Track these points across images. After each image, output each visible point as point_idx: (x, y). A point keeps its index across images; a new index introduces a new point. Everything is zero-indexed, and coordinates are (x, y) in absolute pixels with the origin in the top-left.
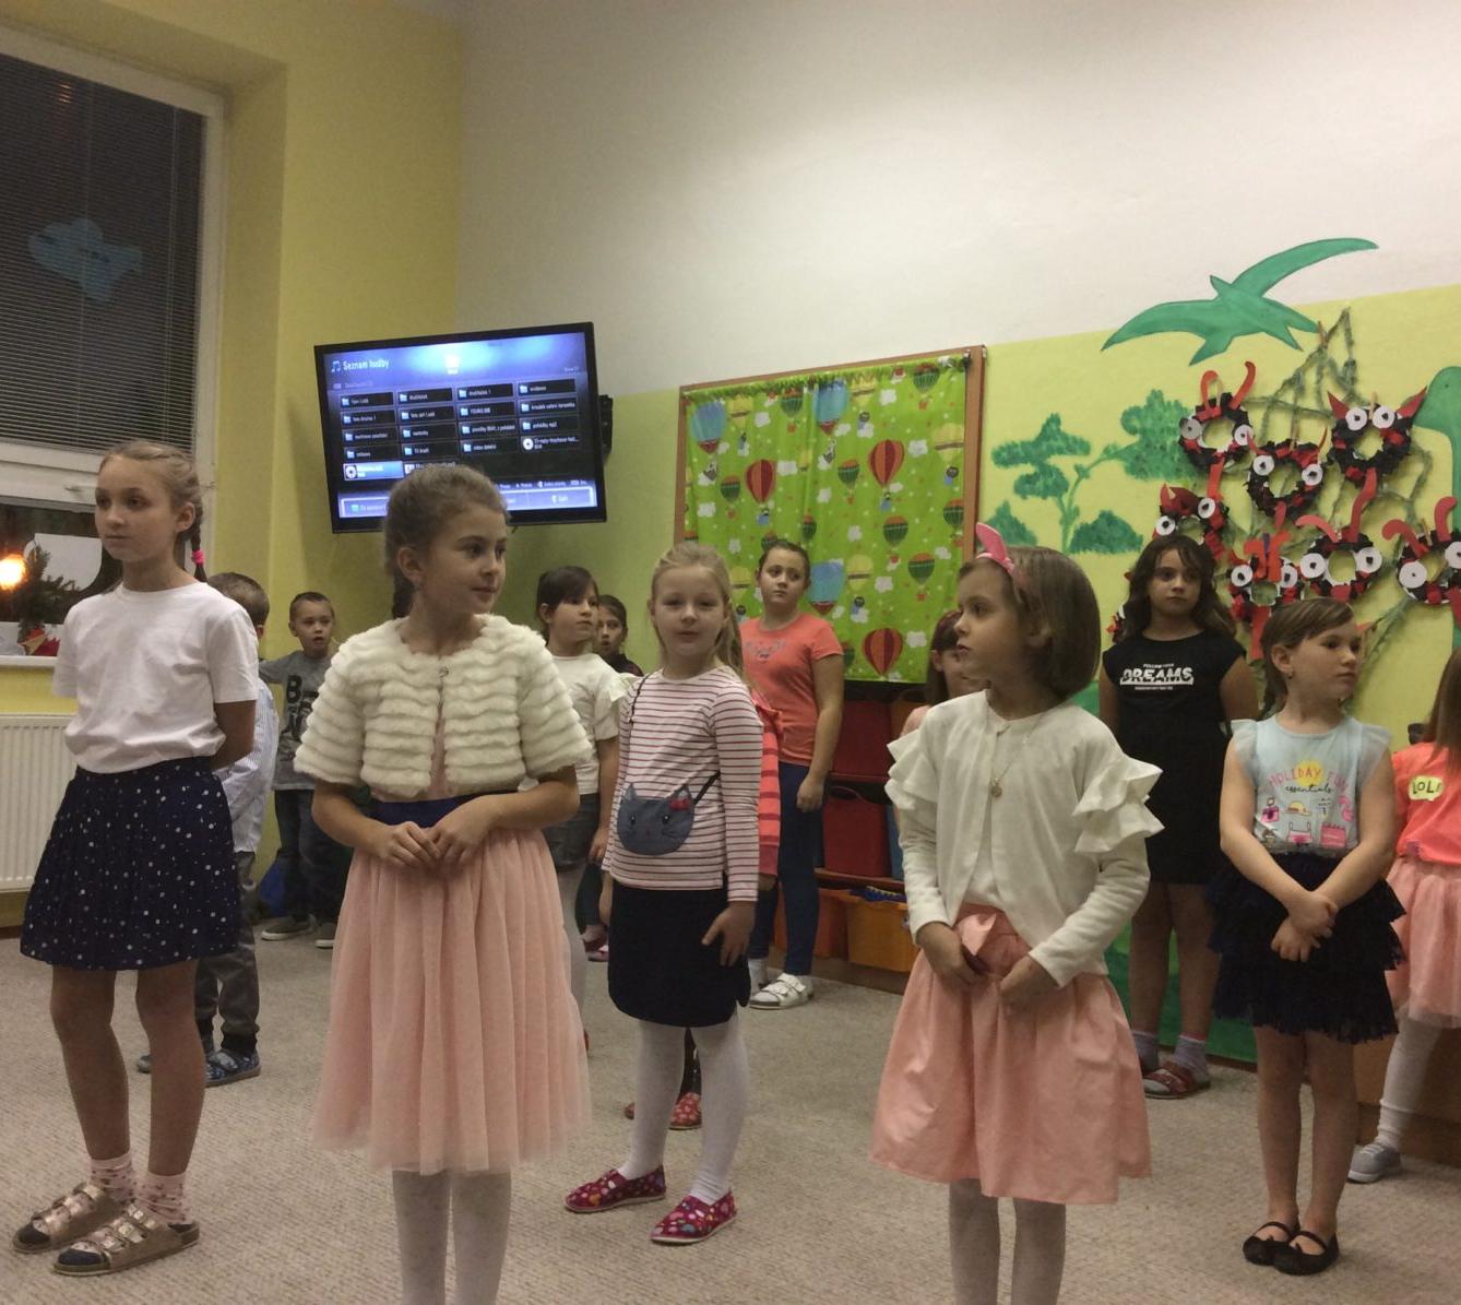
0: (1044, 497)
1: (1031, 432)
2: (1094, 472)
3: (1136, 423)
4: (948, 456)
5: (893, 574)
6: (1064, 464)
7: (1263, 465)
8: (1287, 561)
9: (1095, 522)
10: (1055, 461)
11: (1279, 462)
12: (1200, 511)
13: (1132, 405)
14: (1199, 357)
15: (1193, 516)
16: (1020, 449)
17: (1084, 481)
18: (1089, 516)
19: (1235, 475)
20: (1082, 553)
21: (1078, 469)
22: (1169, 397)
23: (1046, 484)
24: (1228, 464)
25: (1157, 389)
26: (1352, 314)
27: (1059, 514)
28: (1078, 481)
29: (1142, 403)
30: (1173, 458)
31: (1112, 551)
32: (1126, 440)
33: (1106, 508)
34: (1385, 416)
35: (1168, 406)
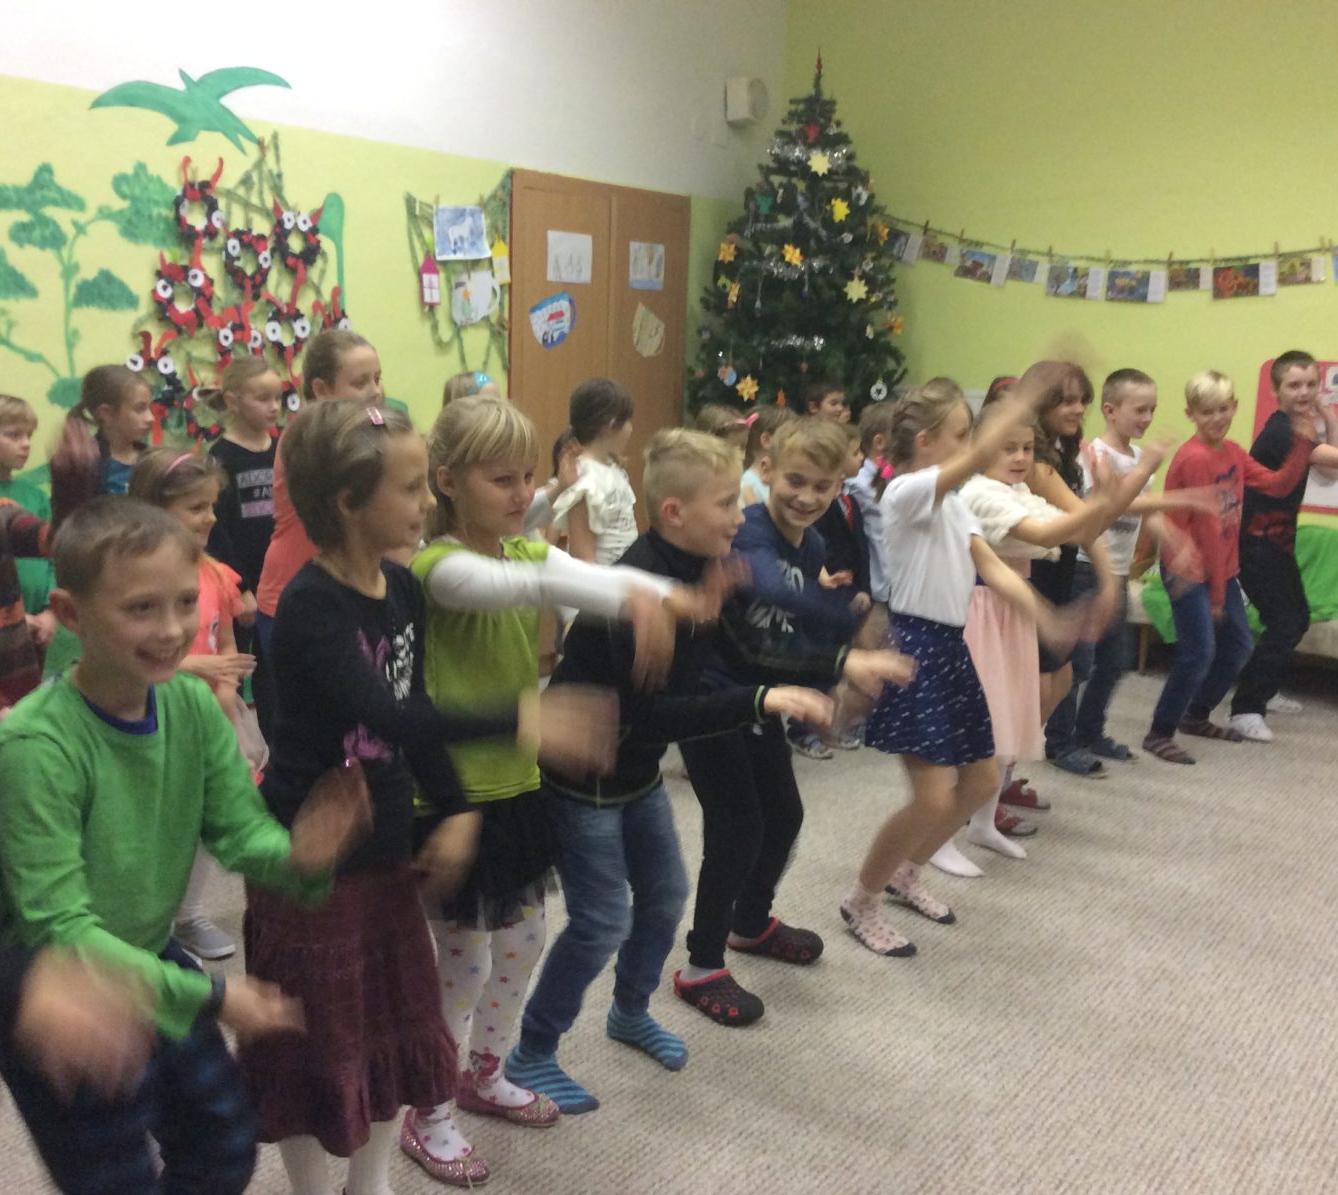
0: (42, 248)
1: (23, 176)
2: (90, 229)
3: (125, 189)
6: (62, 217)
7: (234, 248)
8: (253, 326)
9: (95, 283)
10: (50, 211)
11: (243, 245)
12: (190, 279)
13: (123, 171)
14: (175, 140)
15: (184, 283)
16: (12, 194)
17: (81, 239)
18: (89, 273)
19: (211, 251)
20: (84, 309)
21: (75, 224)
22: (152, 170)
23: (41, 234)
24: (205, 241)
25: (142, 161)
26: (281, 137)
27: (59, 268)
28: (75, 238)
29: (130, 171)
30: (158, 228)
31: (112, 308)
32: (119, 204)
33: (105, 266)
34: (305, 222)
35: (151, 179)
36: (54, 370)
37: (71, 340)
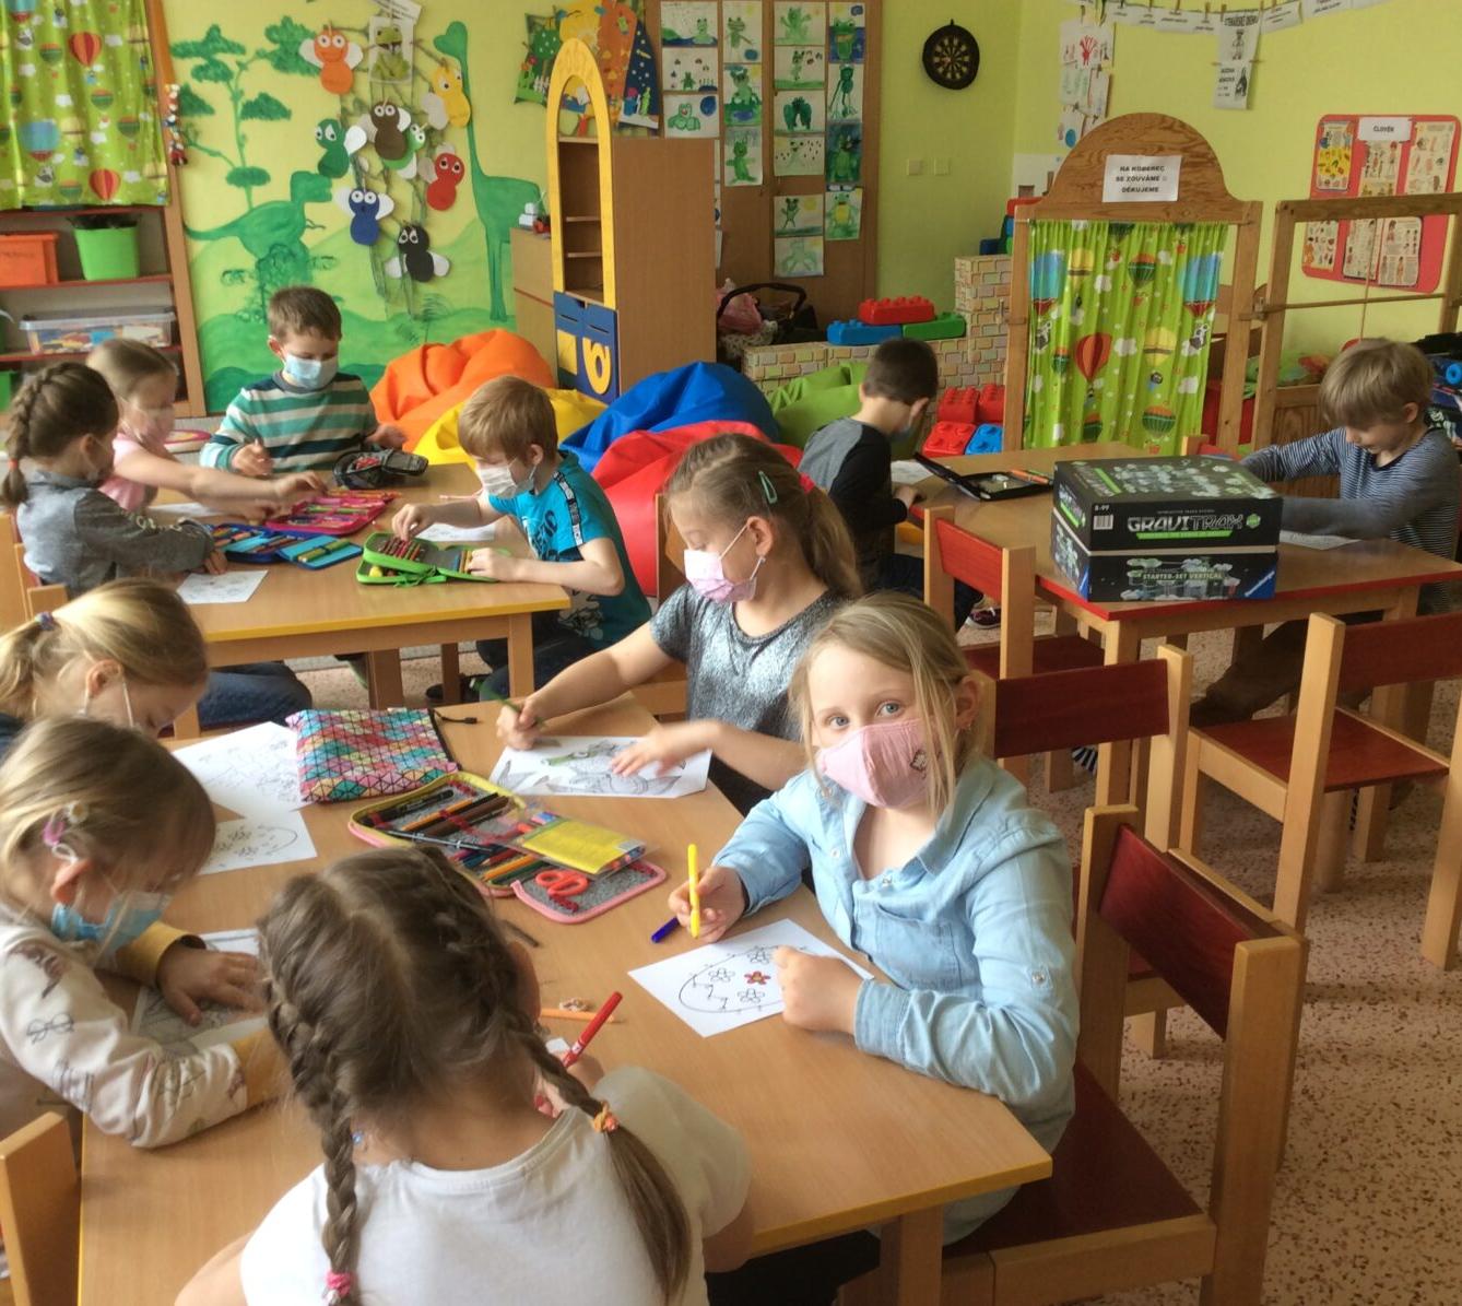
0: (216, 81)
1: (198, 35)
2: (249, 66)
3: (276, 36)
4: (139, 48)
5: (104, 130)
6: (229, 60)
9: (256, 102)
10: (220, 57)
13: (272, 24)
16: (192, 47)
17: (244, 73)
18: (251, 95)
20: (250, 120)
21: (239, 63)
22: (296, 21)
23: (215, 72)
25: (288, 16)
27: (229, 94)
29: (279, 24)
31: (272, 119)
32: (270, 47)
33: (264, 91)
35: (296, 27)
36: (230, 163)
37: (241, 142)
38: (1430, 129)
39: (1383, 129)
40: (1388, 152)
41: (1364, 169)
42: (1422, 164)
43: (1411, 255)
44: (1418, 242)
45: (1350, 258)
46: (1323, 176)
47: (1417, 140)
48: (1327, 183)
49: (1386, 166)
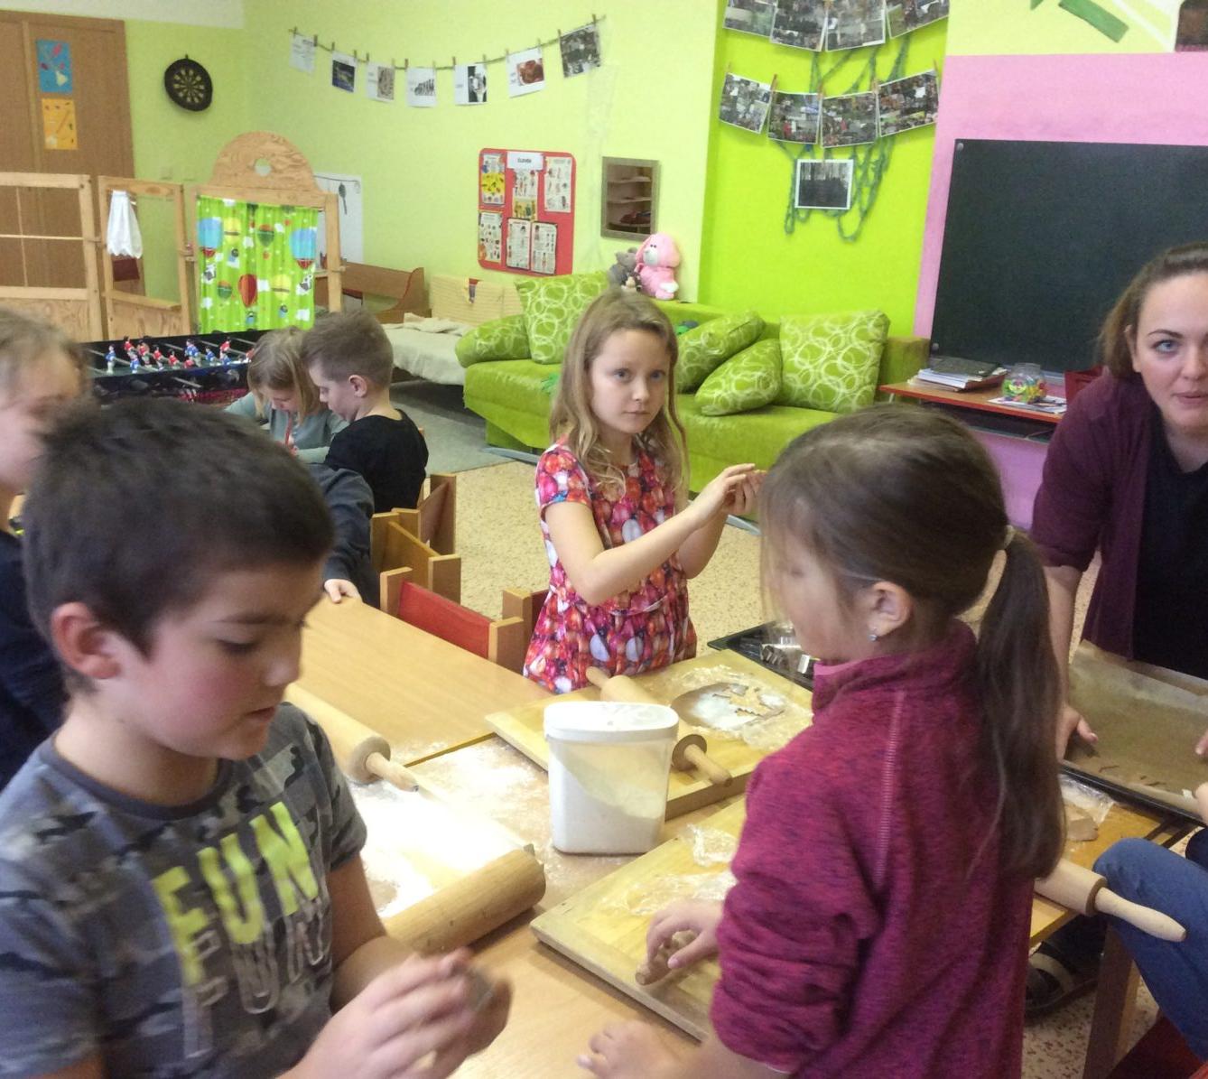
38: (556, 162)
39: (524, 161)
40: (529, 177)
41: (514, 189)
42: (553, 188)
43: (551, 252)
44: (555, 244)
45: (510, 253)
46: (487, 194)
47: (548, 170)
48: (490, 198)
49: (529, 187)
